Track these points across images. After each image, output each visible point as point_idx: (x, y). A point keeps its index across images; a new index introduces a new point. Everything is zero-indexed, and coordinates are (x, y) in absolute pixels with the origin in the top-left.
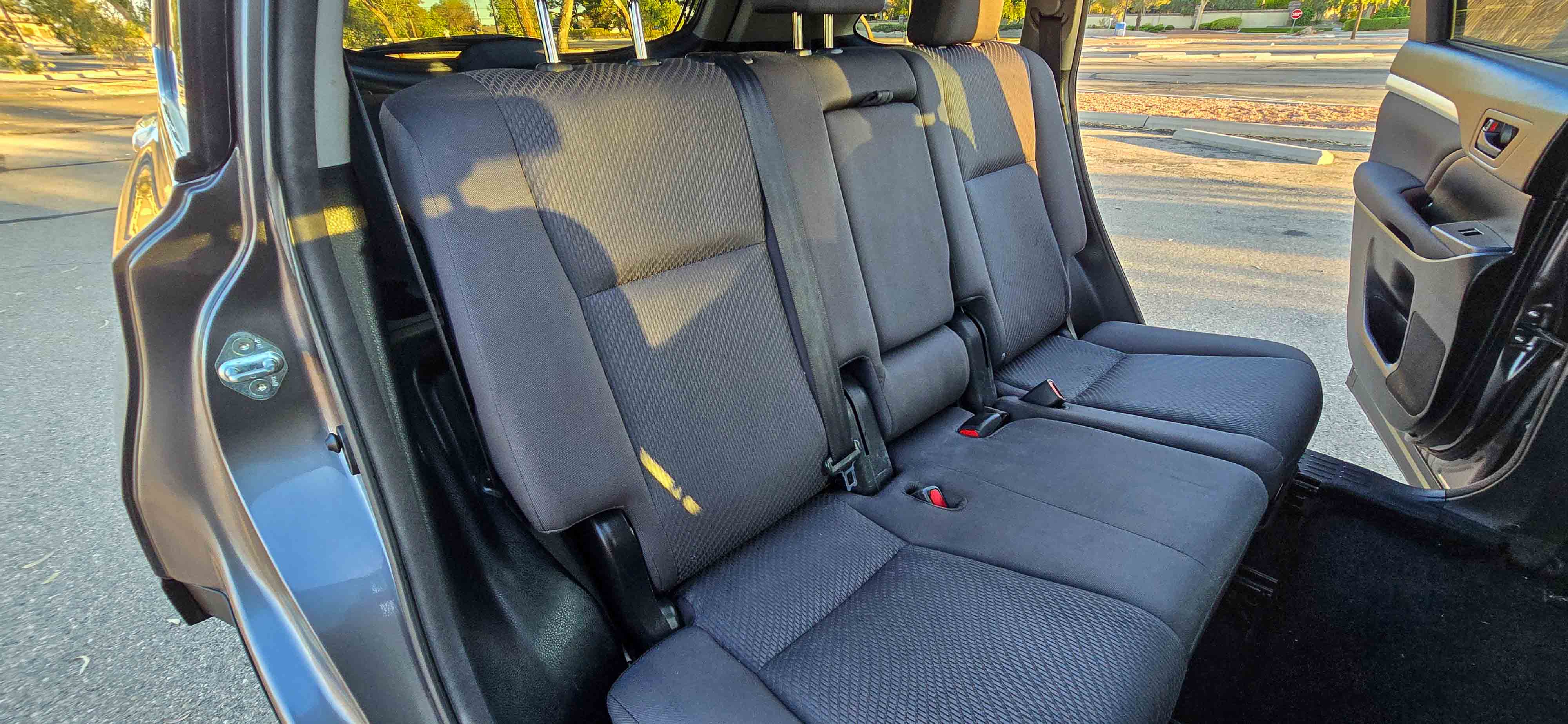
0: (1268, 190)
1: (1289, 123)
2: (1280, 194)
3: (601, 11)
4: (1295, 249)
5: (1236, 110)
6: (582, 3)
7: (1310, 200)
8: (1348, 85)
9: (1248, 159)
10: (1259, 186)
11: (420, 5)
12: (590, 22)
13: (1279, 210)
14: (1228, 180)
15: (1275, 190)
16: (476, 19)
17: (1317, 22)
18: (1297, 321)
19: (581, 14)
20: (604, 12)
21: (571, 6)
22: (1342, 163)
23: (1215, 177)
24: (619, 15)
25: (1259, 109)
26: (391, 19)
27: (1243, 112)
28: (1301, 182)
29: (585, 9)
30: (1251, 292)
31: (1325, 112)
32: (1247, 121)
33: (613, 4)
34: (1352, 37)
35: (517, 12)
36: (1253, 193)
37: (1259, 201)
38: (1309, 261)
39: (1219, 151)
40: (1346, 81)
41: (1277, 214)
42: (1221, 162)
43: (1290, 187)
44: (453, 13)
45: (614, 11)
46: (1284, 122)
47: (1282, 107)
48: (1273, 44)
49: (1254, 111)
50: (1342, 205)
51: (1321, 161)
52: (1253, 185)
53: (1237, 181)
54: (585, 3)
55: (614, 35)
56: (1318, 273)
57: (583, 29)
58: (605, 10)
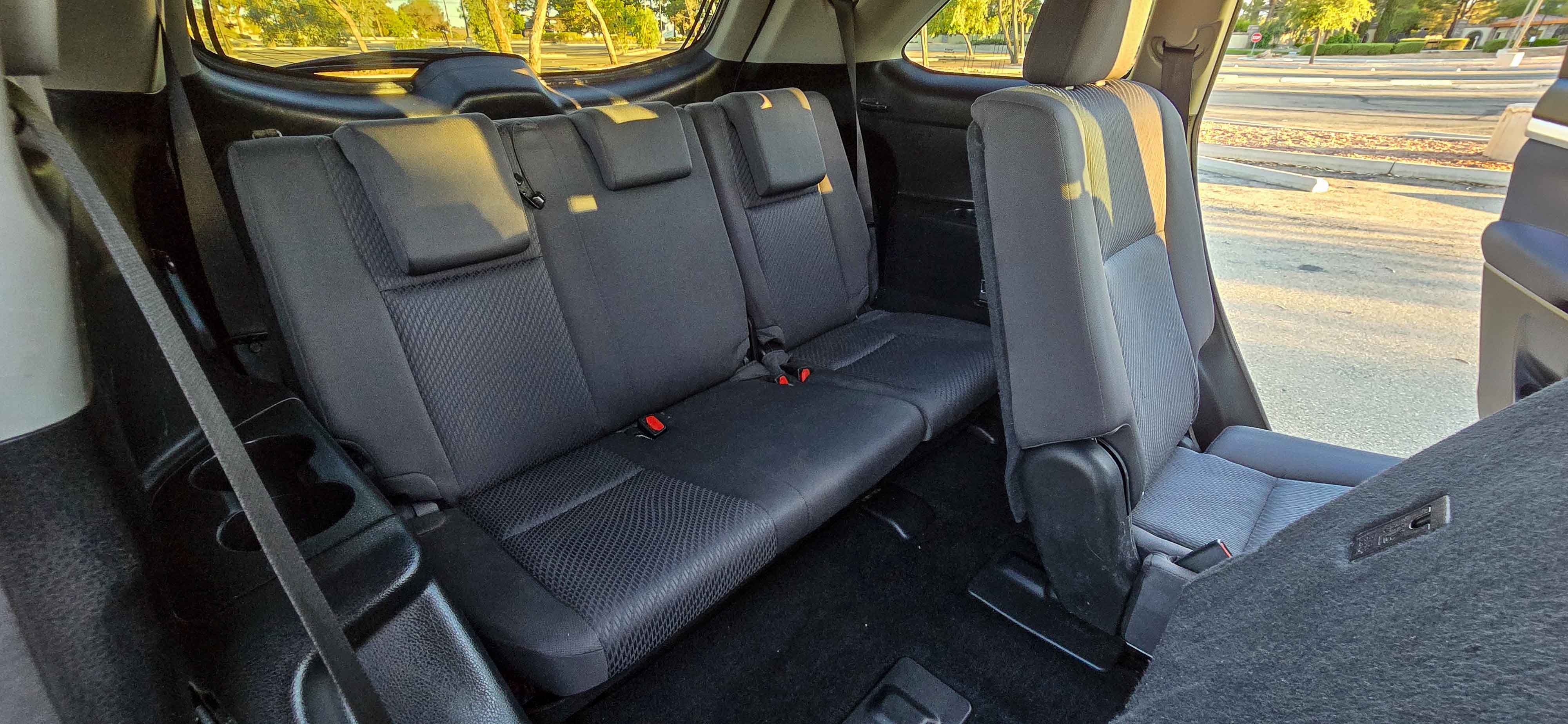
0: (1272, 219)
1: (1274, 147)
2: (1284, 224)
3: (574, 15)
4: (1316, 286)
5: (1220, 132)
6: (555, 7)
7: (1314, 230)
8: (1319, 110)
9: (1243, 185)
10: (1260, 215)
11: (388, 5)
12: (563, 26)
13: (1288, 242)
14: (1228, 207)
15: (1278, 219)
16: (445, 20)
17: (1274, 46)
18: (1339, 372)
19: (553, 18)
20: (576, 16)
21: (544, 11)
22: (1336, 191)
23: (1215, 204)
24: (593, 20)
25: (1243, 132)
26: (356, 16)
27: (1227, 135)
28: (1301, 210)
29: (557, 12)
30: (1283, 336)
31: (1308, 137)
32: (1232, 145)
33: (586, 8)
34: (1311, 62)
35: (488, 14)
36: (1256, 222)
37: (1265, 231)
38: (1334, 300)
39: (1213, 175)
40: (1318, 105)
41: (1287, 246)
42: (1216, 187)
43: (1292, 216)
44: (421, 13)
45: (587, 15)
46: (1269, 147)
47: (1265, 131)
48: (1236, 66)
49: (1238, 134)
50: (1349, 237)
51: (1316, 189)
52: (1255, 213)
53: (1238, 209)
54: (558, 7)
55: (585, 41)
56: (1346, 315)
57: (555, 32)
58: (578, 14)
